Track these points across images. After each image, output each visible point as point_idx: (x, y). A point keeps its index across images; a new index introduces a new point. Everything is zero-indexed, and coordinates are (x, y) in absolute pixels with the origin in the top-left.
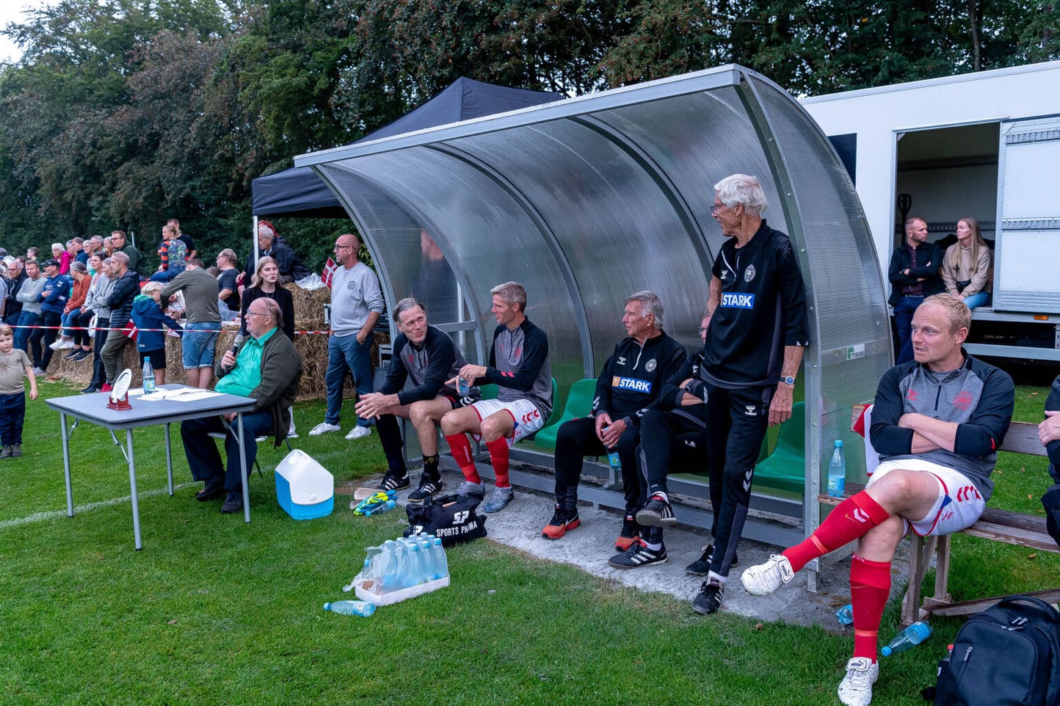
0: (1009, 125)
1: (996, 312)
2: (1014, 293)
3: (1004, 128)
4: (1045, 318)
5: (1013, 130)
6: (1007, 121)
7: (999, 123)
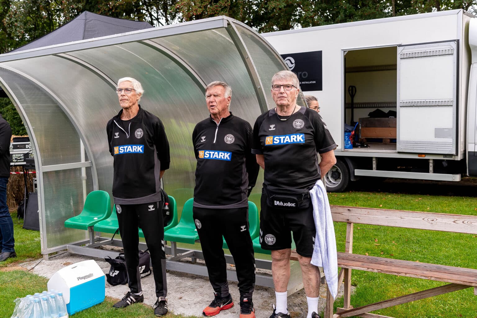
0: (401, 48)
1: (399, 153)
2: (407, 142)
3: (399, 50)
4: (423, 156)
5: (404, 51)
6: (400, 46)
7: (397, 47)
